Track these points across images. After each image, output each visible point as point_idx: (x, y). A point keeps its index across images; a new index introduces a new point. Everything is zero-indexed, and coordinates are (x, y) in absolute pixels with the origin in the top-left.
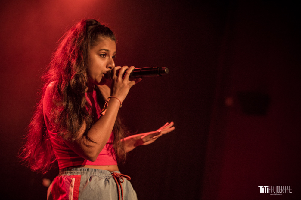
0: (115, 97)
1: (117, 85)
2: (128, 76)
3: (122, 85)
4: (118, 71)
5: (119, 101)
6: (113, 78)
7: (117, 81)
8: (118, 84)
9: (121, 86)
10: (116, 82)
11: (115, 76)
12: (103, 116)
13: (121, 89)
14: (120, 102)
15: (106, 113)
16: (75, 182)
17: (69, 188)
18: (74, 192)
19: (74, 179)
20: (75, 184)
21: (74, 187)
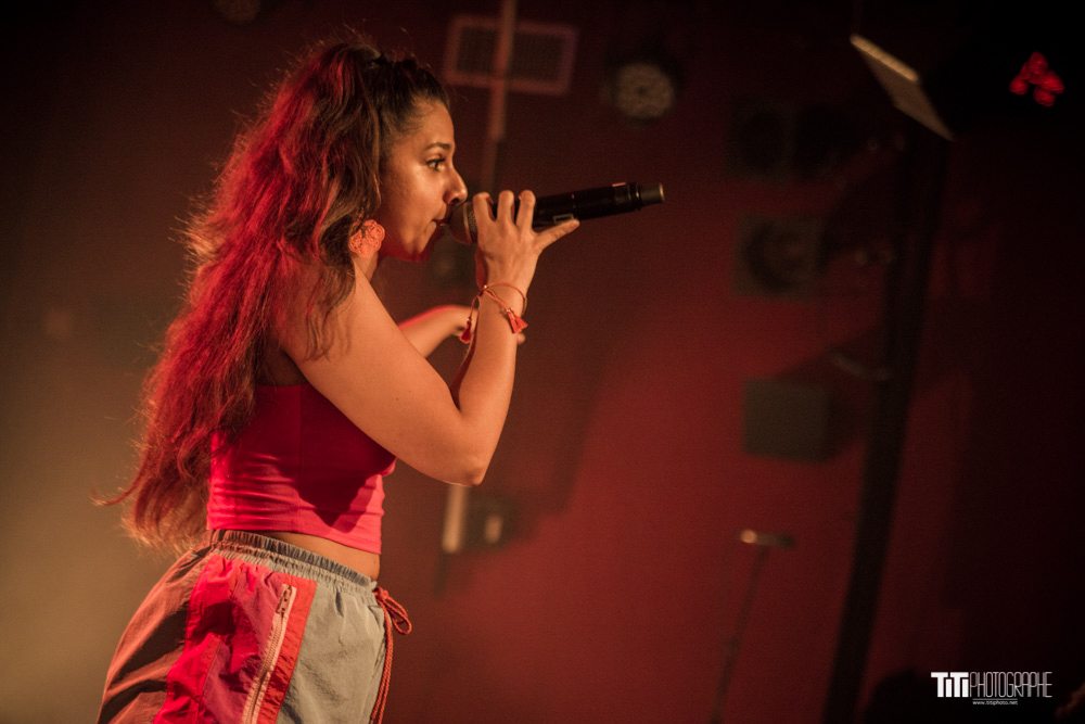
0: (507, 285)
3: (520, 245)
8: (508, 244)
11: (490, 222)
13: (517, 258)
16: (295, 601)
17: (272, 619)
18: (286, 637)
19: (294, 590)
20: (293, 608)
21: (290, 617)
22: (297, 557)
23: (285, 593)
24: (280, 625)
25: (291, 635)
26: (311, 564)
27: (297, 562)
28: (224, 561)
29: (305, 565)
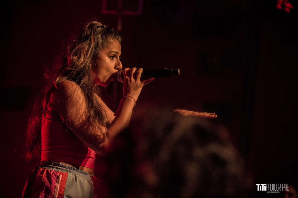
0: (130, 97)
9: (135, 86)
10: (129, 82)
11: (127, 77)
17: (55, 184)
18: (59, 189)
21: (61, 183)
24: (58, 185)
27: (62, 168)
29: (65, 169)
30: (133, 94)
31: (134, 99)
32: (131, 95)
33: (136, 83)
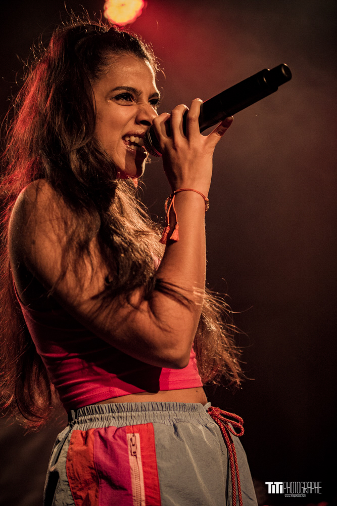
0: (185, 190)
1: (179, 158)
2: (195, 126)
3: (191, 152)
4: (169, 123)
5: (199, 195)
6: (163, 146)
7: (175, 147)
8: (180, 154)
9: (189, 157)
10: (172, 152)
11: (164, 138)
12: (174, 244)
13: (191, 163)
14: (204, 197)
15: (180, 235)
16: (141, 443)
17: (128, 462)
18: (144, 472)
19: (137, 435)
20: (142, 448)
21: (143, 457)
22: (132, 410)
23: (131, 439)
24: (136, 465)
25: (148, 469)
26: (145, 411)
27: (133, 414)
28: (82, 434)
29: (140, 413)
30: (193, 180)
31: (198, 193)
32: (187, 184)
33: (191, 147)
